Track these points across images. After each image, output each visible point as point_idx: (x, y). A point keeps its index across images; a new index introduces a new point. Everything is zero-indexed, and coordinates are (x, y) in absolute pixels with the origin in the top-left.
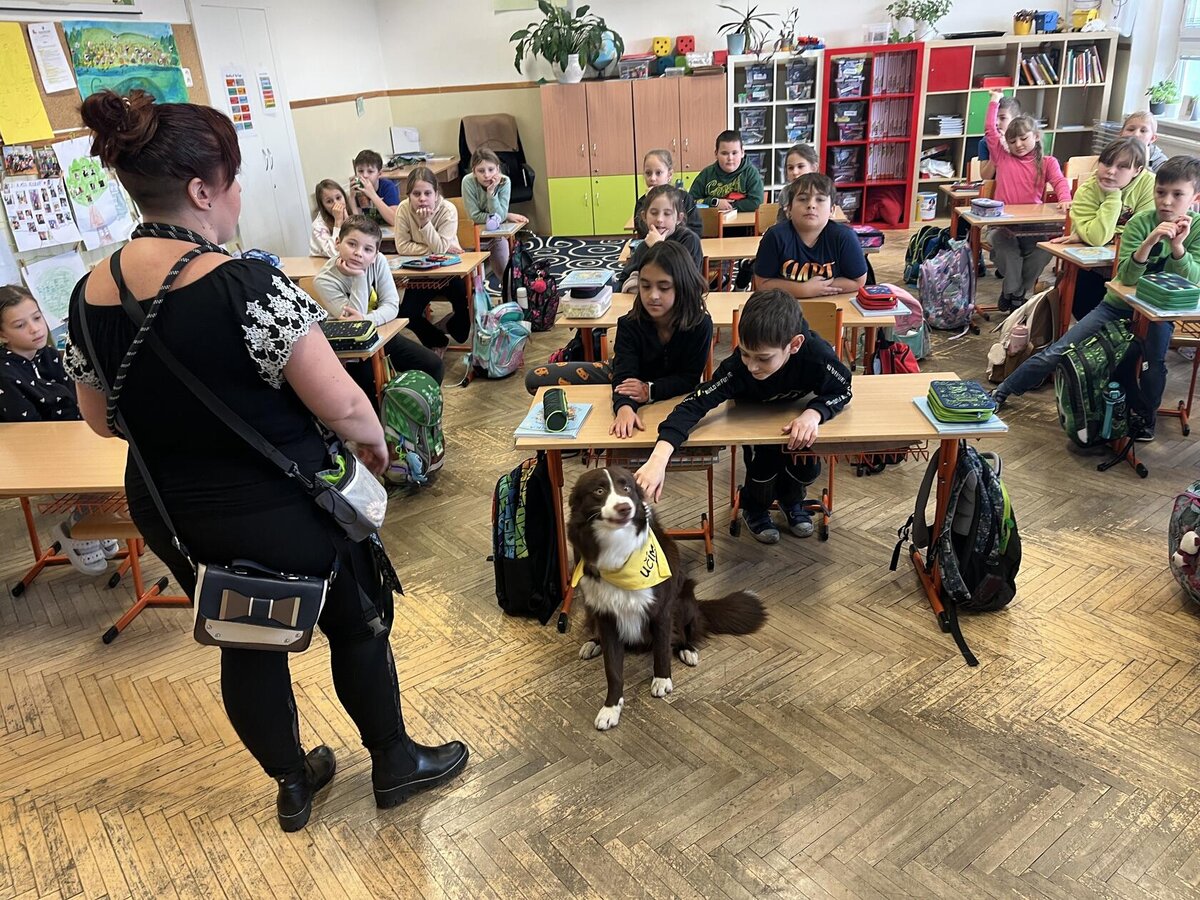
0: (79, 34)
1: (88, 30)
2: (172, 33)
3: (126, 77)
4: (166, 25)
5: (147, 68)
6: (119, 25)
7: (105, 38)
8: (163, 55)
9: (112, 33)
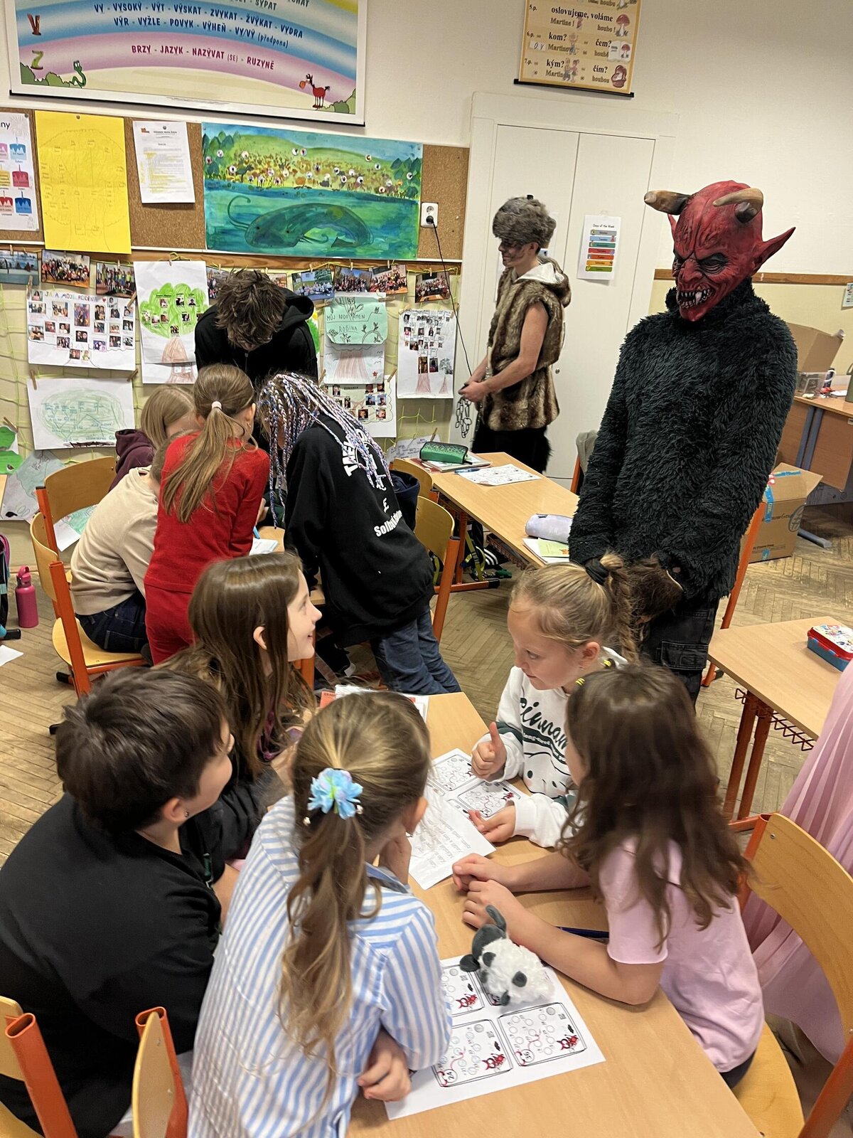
0: (229, 141)
1: (248, 137)
2: (420, 157)
3: (302, 201)
4: (412, 146)
5: (349, 195)
6: (311, 137)
7: (278, 149)
8: (389, 182)
9: (294, 145)
